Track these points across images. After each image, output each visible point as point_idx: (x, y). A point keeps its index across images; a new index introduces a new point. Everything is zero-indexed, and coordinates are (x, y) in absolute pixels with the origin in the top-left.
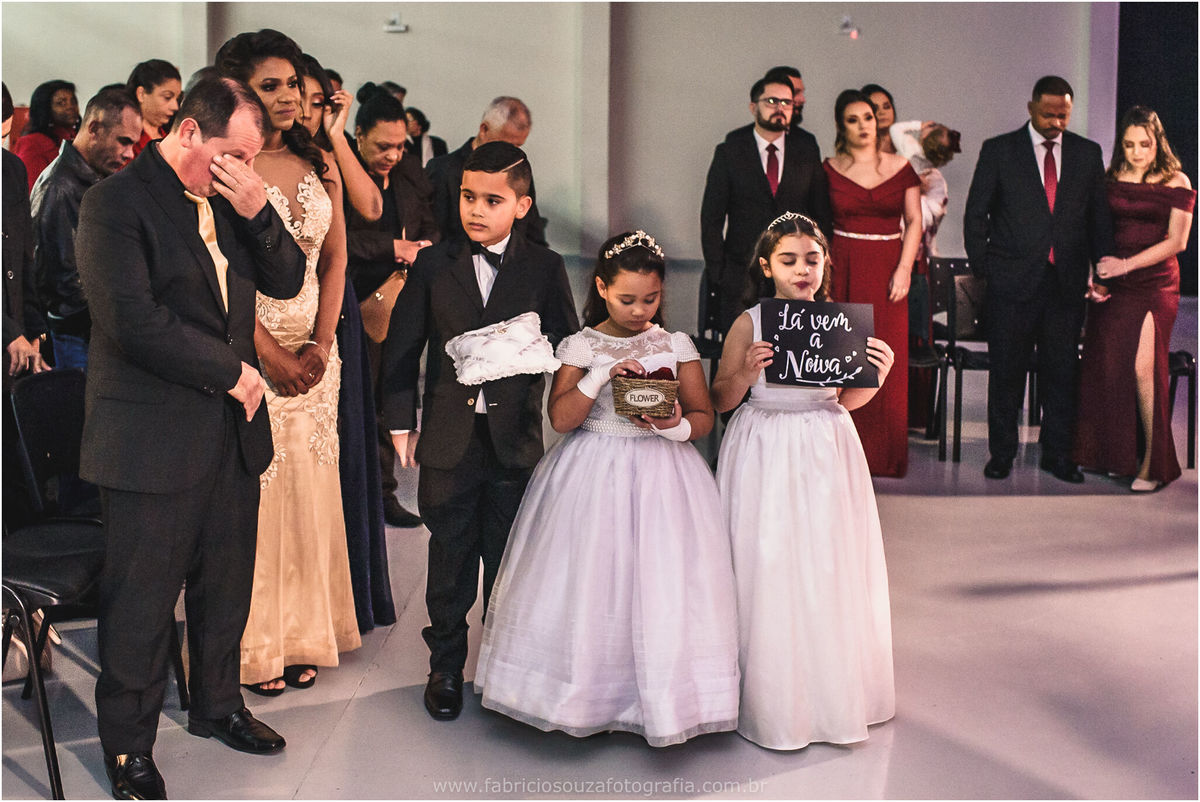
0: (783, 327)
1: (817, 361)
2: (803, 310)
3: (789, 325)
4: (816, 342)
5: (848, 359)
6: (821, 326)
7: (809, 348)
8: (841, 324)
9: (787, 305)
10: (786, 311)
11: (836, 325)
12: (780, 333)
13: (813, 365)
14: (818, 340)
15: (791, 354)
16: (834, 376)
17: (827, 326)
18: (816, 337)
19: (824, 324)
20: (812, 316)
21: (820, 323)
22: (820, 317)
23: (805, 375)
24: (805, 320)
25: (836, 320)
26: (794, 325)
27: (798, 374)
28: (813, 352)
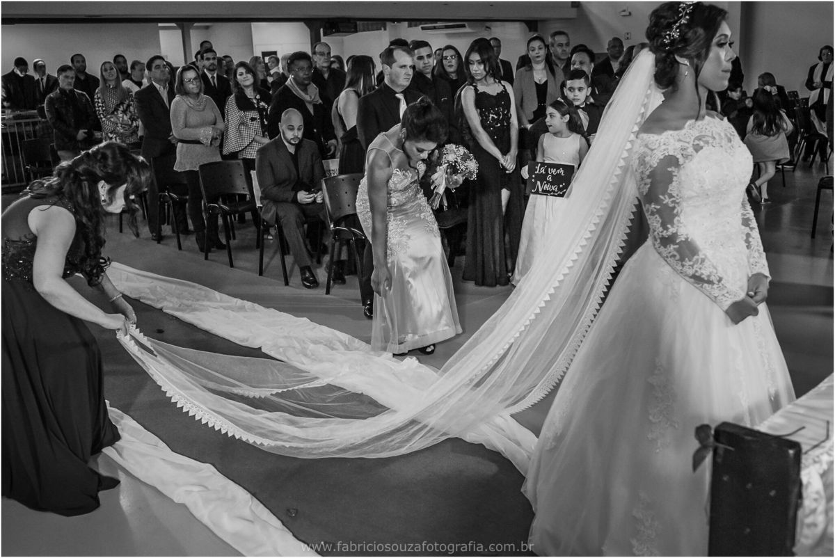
0: (537, 172)
1: (549, 186)
3: (539, 171)
4: (549, 178)
5: (561, 186)
8: (561, 172)
11: (558, 173)
12: (535, 174)
13: (547, 187)
15: (539, 183)
16: (554, 192)
19: (554, 172)
20: (549, 169)
21: (552, 172)
22: (552, 169)
23: (543, 191)
24: (546, 170)
25: (559, 171)
27: (540, 190)
28: (548, 182)
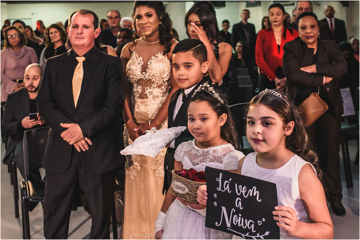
0: (219, 189)
1: (240, 218)
2: (231, 179)
3: (223, 188)
4: (239, 205)
5: (259, 223)
6: (242, 193)
7: (235, 208)
8: (254, 195)
9: (221, 174)
10: (220, 178)
11: (251, 195)
12: (218, 193)
13: (238, 220)
14: (240, 203)
15: (224, 209)
16: (250, 232)
17: (246, 194)
18: (239, 201)
19: (244, 192)
20: (236, 185)
21: (241, 191)
22: (240, 186)
23: (233, 226)
24: (232, 188)
25: (251, 191)
26: (226, 189)
27: (229, 225)
28: (238, 211)
